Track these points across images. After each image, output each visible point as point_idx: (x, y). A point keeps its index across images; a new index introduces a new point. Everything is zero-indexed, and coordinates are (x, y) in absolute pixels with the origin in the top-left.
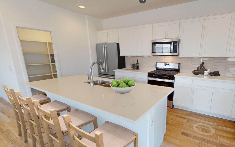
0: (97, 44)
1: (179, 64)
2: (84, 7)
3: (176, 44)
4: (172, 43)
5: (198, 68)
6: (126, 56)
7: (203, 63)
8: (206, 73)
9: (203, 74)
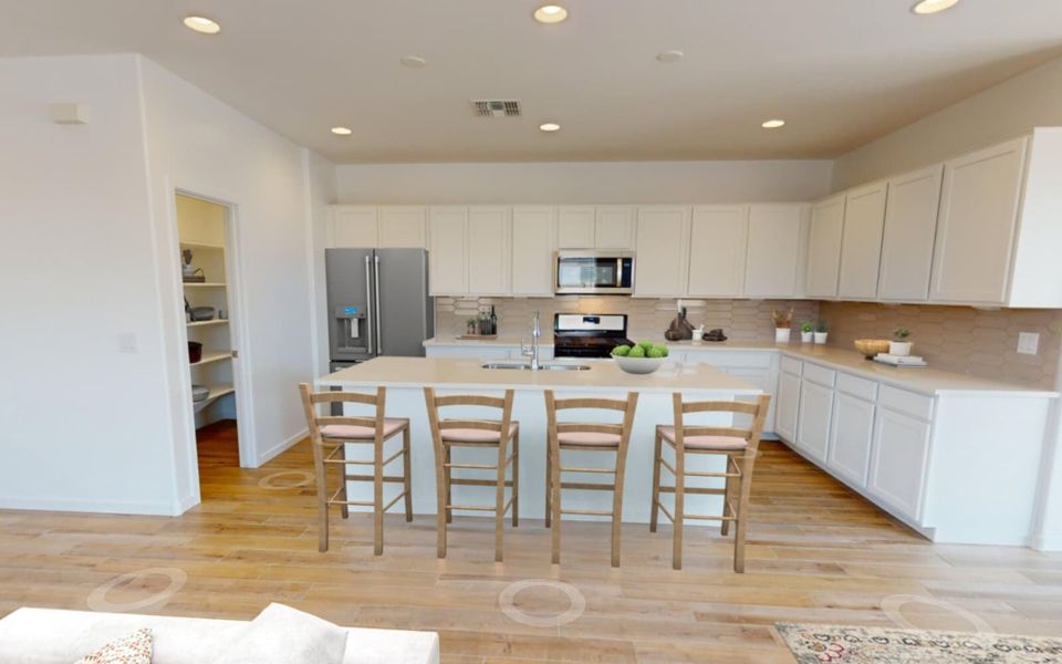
0: (327, 251)
1: (626, 317)
2: (347, 132)
3: (627, 265)
4: (620, 263)
5: (673, 324)
6: (438, 297)
7: (684, 310)
8: (697, 334)
9: (689, 336)
